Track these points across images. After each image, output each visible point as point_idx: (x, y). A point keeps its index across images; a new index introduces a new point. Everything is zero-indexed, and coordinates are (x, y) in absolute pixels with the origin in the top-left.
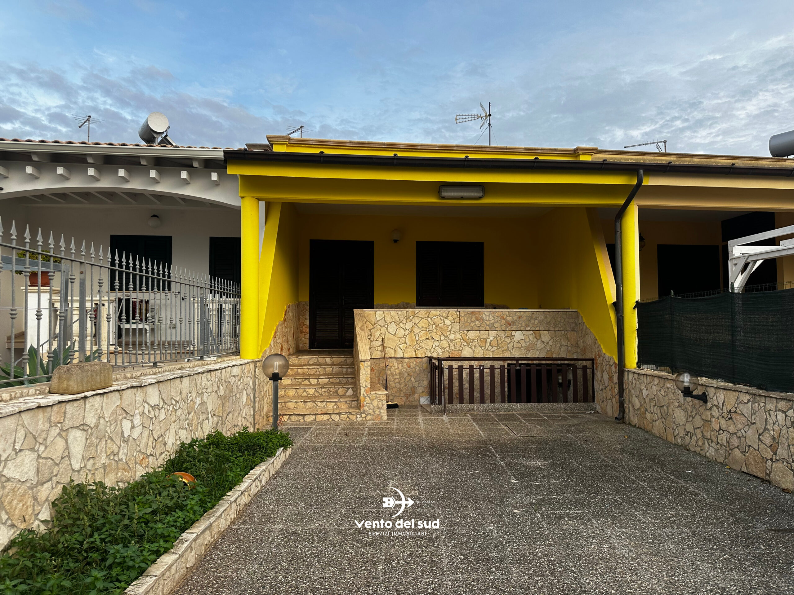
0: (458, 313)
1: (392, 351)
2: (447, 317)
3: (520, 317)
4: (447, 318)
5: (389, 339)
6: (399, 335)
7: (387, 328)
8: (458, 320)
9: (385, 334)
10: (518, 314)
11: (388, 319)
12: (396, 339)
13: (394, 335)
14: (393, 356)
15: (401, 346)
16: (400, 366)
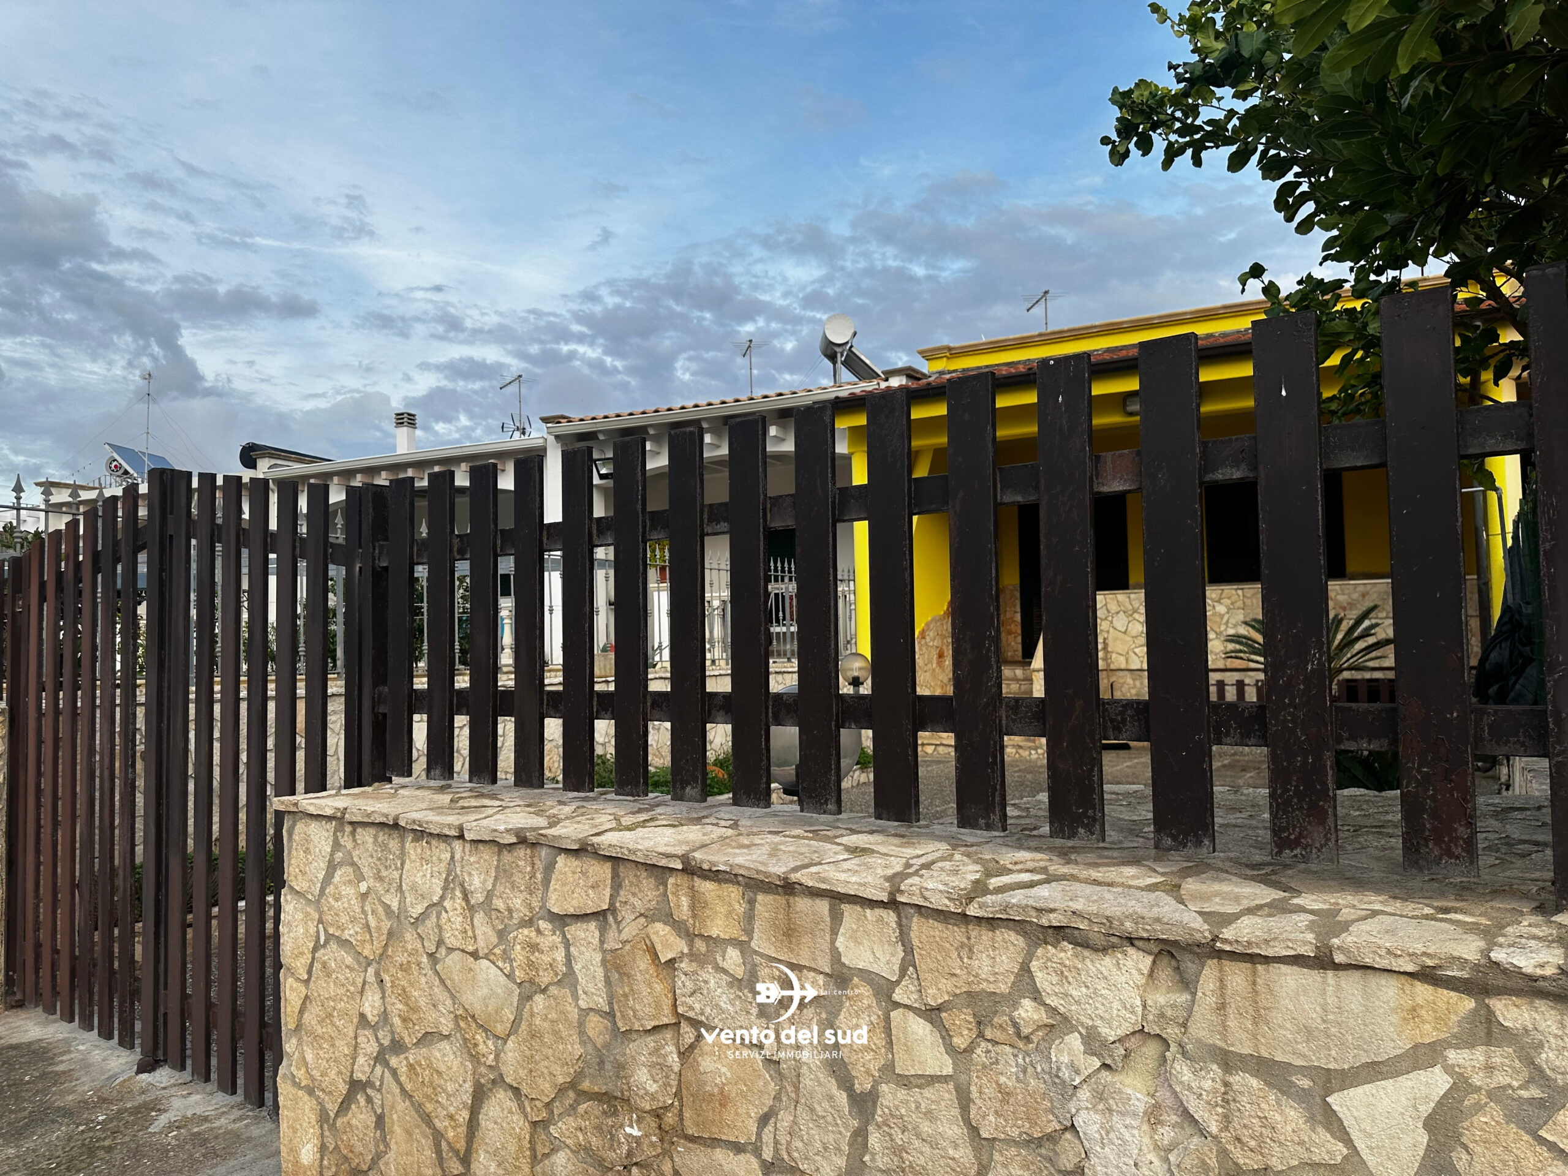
0: (1240, 592)
1: (1122, 659)
2: (1220, 599)
3: (1363, 595)
4: (1219, 601)
5: (1115, 640)
6: (1134, 633)
7: (1112, 622)
8: (1240, 604)
9: (1108, 632)
10: (1361, 589)
11: (1113, 607)
12: (1128, 638)
13: (1125, 633)
14: (1123, 666)
15: (1137, 650)
16: (1138, 683)
